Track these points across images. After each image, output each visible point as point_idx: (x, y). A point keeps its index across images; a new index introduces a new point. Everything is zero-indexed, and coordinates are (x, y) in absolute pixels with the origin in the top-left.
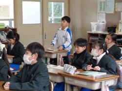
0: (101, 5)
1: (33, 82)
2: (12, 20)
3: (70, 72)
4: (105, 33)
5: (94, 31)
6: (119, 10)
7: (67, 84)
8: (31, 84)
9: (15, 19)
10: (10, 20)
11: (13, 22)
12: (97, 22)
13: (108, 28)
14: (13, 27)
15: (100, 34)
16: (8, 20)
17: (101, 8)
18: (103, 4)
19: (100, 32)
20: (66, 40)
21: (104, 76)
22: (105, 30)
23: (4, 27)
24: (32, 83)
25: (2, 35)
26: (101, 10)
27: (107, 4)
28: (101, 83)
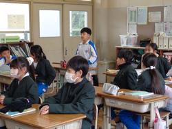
0: (131, 15)
1: (78, 103)
2: (27, 32)
3: (113, 93)
4: (137, 48)
5: (123, 45)
6: (153, 21)
7: (107, 106)
8: (75, 106)
9: (31, 32)
10: (25, 33)
11: (28, 34)
12: (126, 34)
13: (141, 42)
14: (29, 40)
15: (131, 49)
16: (23, 32)
17: (131, 18)
18: (133, 13)
19: (131, 46)
20: (91, 54)
21: (152, 96)
22: (137, 44)
23: (18, 41)
24: (76, 104)
25: (17, 50)
26: (131, 20)
27: (139, 14)
28: (150, 104)
